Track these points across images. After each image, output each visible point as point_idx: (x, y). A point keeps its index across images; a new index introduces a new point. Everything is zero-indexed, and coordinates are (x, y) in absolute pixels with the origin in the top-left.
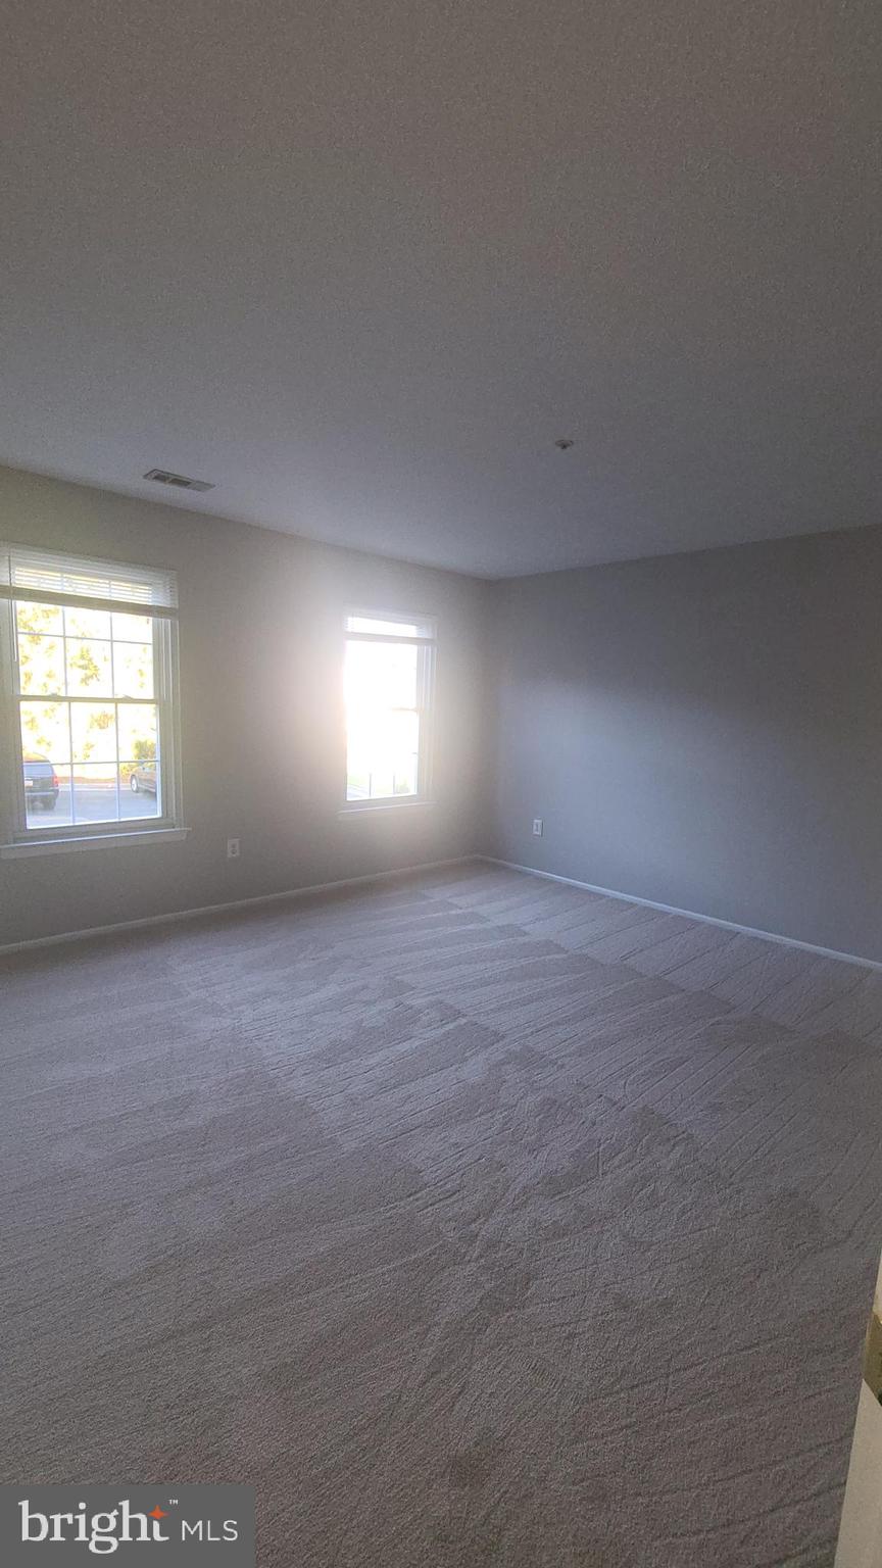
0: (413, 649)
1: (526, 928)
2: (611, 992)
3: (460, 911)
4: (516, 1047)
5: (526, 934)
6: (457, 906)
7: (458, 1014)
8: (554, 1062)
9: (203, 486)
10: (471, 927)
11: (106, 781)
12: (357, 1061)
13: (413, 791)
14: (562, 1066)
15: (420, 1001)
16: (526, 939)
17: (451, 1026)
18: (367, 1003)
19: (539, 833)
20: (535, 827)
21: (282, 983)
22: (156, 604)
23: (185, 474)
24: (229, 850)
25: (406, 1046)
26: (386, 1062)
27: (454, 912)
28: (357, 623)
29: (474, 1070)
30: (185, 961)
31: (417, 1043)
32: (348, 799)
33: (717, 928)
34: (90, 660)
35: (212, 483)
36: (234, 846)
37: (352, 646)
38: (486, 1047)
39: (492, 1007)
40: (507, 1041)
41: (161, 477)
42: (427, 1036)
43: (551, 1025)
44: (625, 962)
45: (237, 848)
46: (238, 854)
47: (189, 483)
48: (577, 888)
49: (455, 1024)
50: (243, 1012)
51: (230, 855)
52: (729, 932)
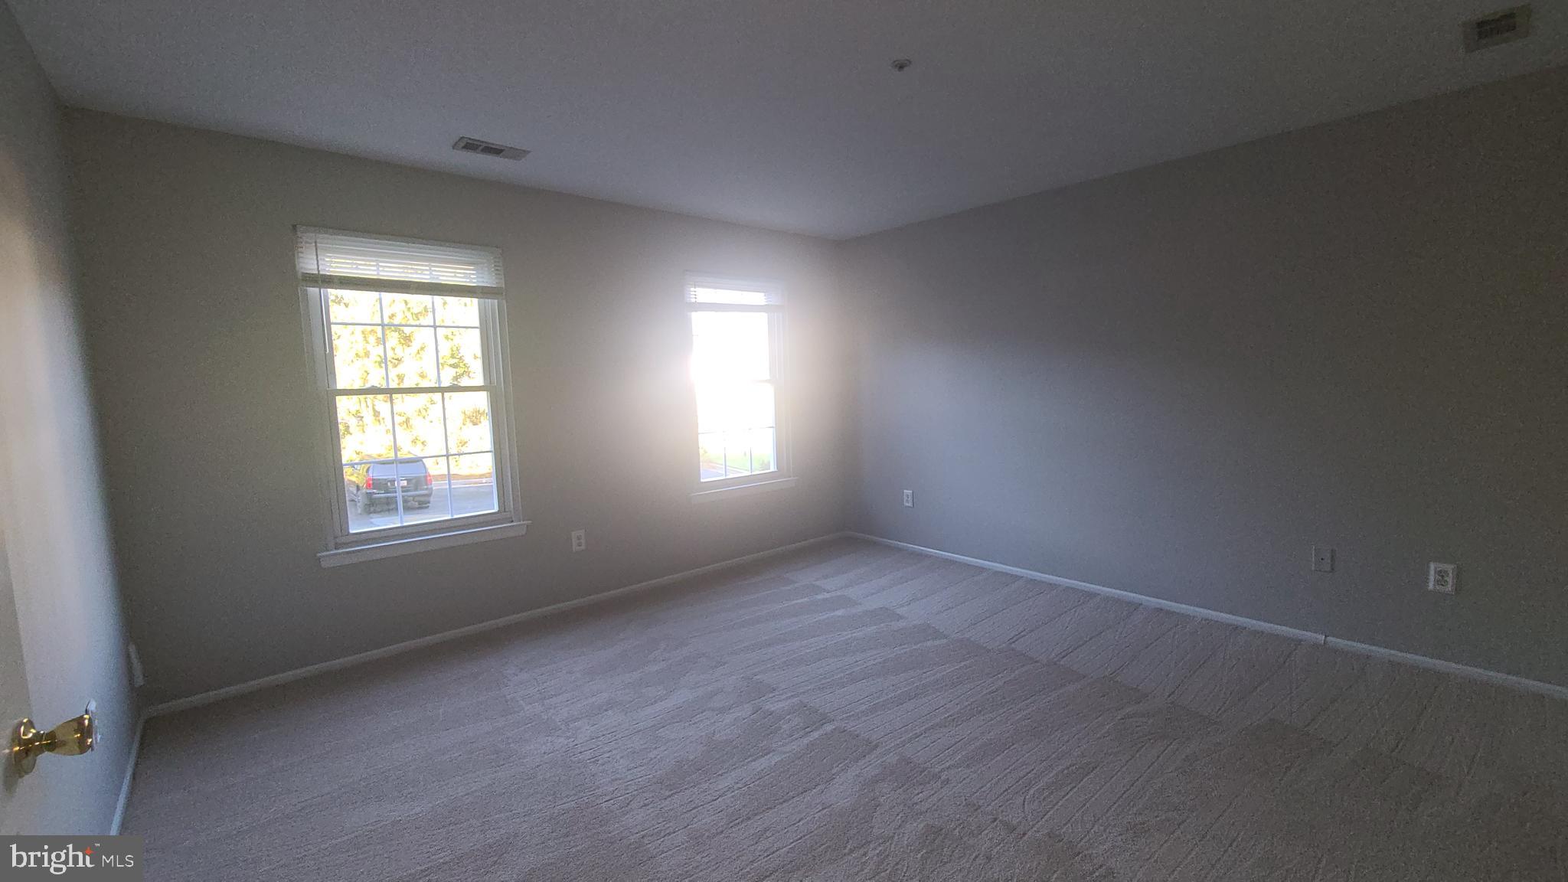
0: (762, 318)
1: (899, 611)
2: (1001, 683)
3: (827, 595)
4: (892, 759)
5: (900, 617)
6: (824, 590)
7: (825, 719)
8: (936, 777)
9: (516, 154)
10: (839, 613)
11: (481, 476)
12: (705, 786)
13: (773, 468)
14: (948, 781)
15: (781, 705)
16: (902, 624)
17: (816, 735)
18: (722, 711)
19: (910, 504)
20: (905, 498)
21: (627, 691)
22: (480, 284)
23: (496, 139)
24: (575, 542)
25: (763, 763)
26: (739, 785)
27: (820, 597)
28: (702, 294)
29: (842, 791)
30: (522, 669)
31: (777, 759)
32: (702, 480)
33: (1118, 601)
34: (460, 358)
35: (528, 149)
36: (579, 538)
37: (697, 318)
38: (857, 760)
39: (864, 707)
40: (879, 751)
41: (471, 146)
42: (788, 748)
43: (932, 727)
44: (1013, 645)
45: (583, 541)
46: (583, 547)
47: (501, 151)
48: (953, 562)
49: (821, 732)
50: (579, 729)
51: (575, 548)
52: (1129, 603)
